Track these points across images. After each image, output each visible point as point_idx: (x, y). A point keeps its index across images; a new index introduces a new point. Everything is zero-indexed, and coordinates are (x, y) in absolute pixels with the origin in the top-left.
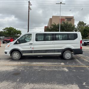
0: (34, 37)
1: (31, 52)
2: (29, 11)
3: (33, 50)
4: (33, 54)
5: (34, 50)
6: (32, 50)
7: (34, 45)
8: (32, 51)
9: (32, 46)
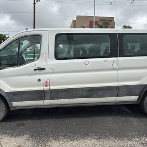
0: (48, 46)
1: (40, 95)
2: (34, 4)
3: (48, 88)
4: (48, 103)
5: (51, 91)
6: (45, 88)
7: (49, 73)
8: (44, 91)
9: (44, 77)
